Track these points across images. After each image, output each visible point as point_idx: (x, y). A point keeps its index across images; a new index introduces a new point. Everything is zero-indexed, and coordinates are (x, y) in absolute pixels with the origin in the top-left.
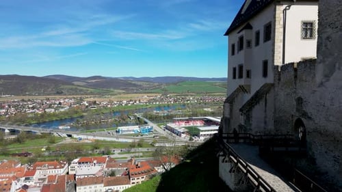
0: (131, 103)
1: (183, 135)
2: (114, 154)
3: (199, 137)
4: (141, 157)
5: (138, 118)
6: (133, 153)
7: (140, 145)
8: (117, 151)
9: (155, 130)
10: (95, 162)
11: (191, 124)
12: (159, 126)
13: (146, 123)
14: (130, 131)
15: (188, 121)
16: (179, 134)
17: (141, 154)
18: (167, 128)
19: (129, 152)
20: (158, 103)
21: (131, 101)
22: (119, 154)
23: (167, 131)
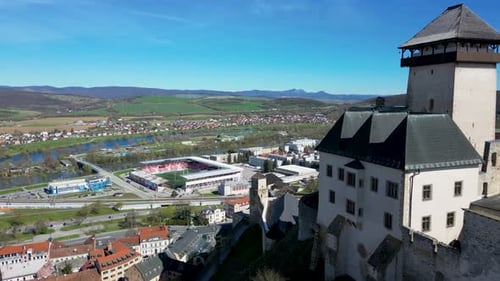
0: (57, 135)
1: (160, 189)
2: (53, 231)
3: (184, 189)
4: (103, 231)
5: (78, 163)
6: (87, 226)
7: (95, 212)
8: (57, 226)
9: (114, 184)
10: (30, 252)
11: (169, 169)
12: (117, 175)
13: (94, 172)
14: (72, 188)
15: (163, 165)
16: (153, 187)
17: (102, 227)
18: (132, 178)
19: (78, 226)
20: (105, 134)
21: (56, 131)
22: (62, 230)
23: (132, 182)
